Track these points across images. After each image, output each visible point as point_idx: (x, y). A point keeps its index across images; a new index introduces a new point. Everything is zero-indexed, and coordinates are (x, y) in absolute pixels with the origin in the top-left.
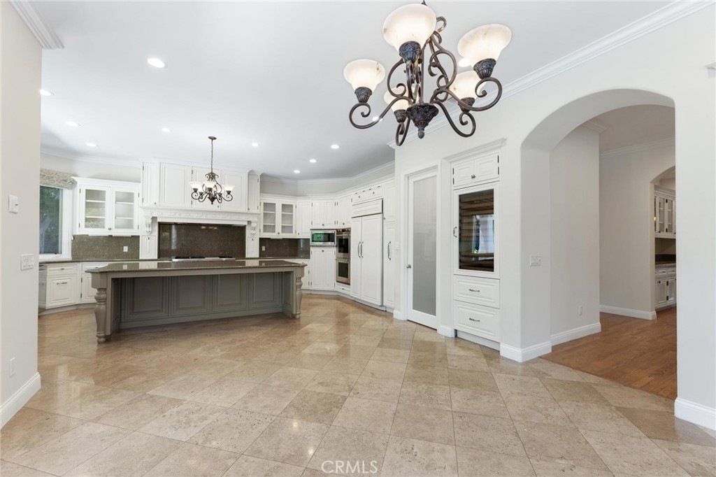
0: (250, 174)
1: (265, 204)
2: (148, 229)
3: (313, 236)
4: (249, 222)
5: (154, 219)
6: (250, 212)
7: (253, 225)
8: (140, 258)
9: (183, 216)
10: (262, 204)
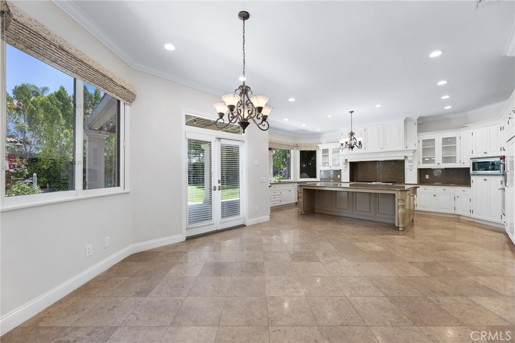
0: (406, 121)
1: (423, 141)
2: (345, 166)
3: (474, 164)
4: (406, 157)
5: (346, 160)
6: (408, 149)
7: (409, 159)
8: (342, 181)
9: (360, 157)
10: (421, 142)
